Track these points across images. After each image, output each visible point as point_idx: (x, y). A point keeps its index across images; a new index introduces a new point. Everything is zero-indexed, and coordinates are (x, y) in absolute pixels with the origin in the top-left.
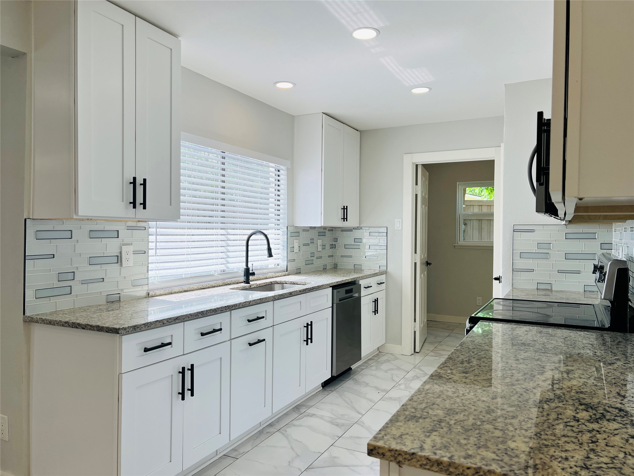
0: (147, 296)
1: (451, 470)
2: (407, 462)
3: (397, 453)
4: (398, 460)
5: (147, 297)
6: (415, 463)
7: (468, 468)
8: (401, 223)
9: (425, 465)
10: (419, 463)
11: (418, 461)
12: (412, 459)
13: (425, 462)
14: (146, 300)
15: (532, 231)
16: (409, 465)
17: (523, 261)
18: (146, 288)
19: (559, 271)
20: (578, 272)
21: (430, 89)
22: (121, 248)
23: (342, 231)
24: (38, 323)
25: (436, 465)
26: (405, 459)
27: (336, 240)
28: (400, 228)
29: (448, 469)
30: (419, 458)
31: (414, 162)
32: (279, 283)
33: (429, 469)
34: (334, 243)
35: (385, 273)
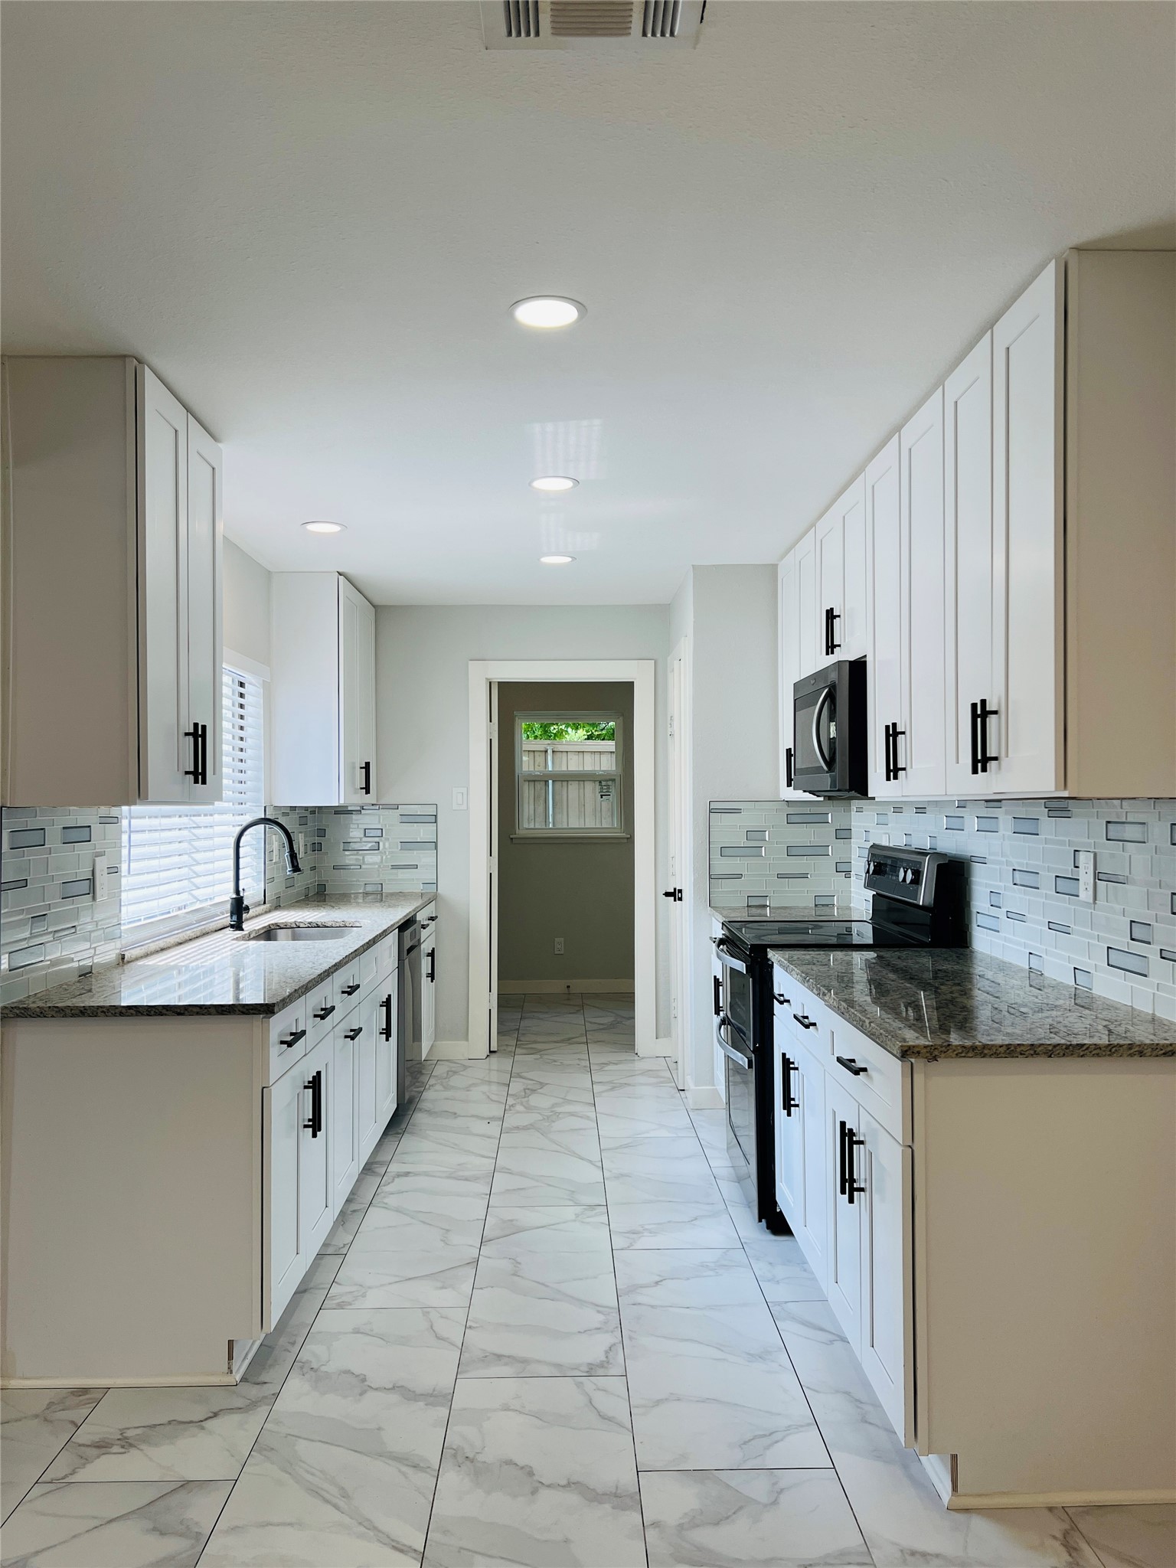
0: (121, 961)
1: (986, 1052)
2: (943, 1055)
3: (933, 1048)
4: (934, 1055)
5: (121, 964)
6: (951, 1054)
7: (1001, 1046)
8: (465, 796)
9: (961, 1053)
10: (955, 1053)
11: (955, 1051)
12: (948, 1050)
13: (960, 1051)
14: (120, 970)
15: (737, 811)
16: (945, 1057)
17: (725, 860)
18: (118, 944)
19: (779, 876)
20: (804, 876)
21: (574, 558)
22: (94, 861)
23: (336, 813)
24: (45, 1017)
25: (971, 1051)
26: (941, 1051)
27: (322, 832)
28: (464, 807)
29: (982, 1052)
30: (954, 1048)
31: (489, 677)
32: (282, 926)
33: (964, 1057)
34: (317, 840)
35: (434, 898)
